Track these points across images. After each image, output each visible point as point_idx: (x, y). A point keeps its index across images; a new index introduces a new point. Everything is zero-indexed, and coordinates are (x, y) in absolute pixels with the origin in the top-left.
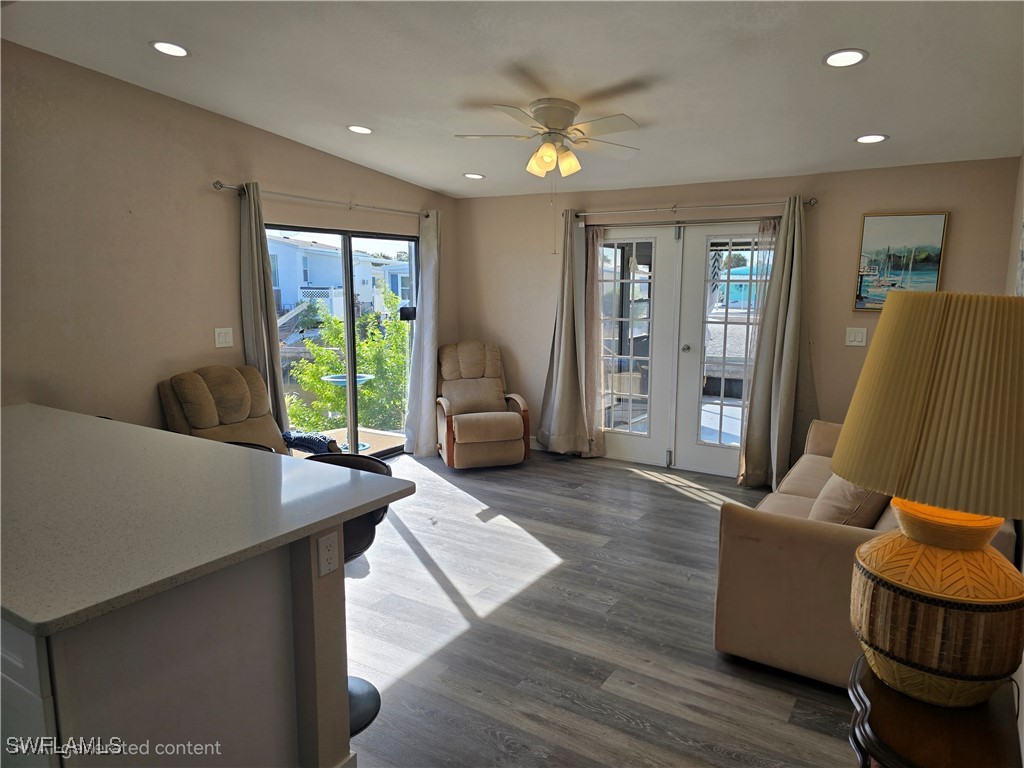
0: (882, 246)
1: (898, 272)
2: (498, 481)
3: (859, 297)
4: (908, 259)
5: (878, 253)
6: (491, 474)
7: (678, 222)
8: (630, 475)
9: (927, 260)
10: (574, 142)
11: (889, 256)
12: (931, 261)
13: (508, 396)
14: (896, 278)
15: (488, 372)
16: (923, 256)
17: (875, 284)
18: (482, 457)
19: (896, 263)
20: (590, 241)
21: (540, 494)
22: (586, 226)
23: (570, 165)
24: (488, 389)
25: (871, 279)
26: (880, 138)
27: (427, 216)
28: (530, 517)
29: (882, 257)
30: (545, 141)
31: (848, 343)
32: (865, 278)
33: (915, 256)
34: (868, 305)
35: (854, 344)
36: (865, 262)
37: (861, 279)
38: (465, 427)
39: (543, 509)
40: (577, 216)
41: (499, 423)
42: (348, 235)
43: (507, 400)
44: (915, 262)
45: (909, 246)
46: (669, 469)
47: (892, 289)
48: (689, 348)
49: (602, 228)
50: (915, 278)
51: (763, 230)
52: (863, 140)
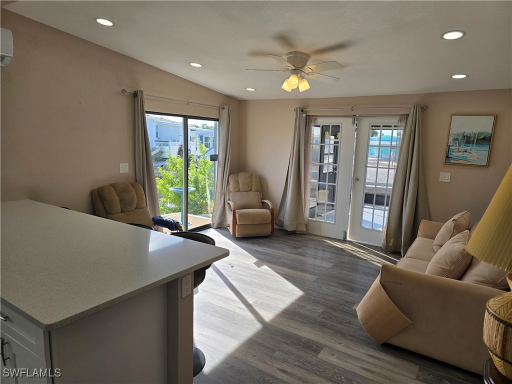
0: (461, 131)
1: (468, 145)
2: (259, 244)
3: (447, 157)
4: (474, 139)
5: (458, 135)
6: (254, 240)
7: (354, 116)
8: (325, 244)
9: (484, 139)
10: (307, 74)
11: (464, 137)
12: (486, 140)
13: (263, 201)
14: (467, 148)
15: (253, 188)
16: (482, 137)
17: (456, 150)
18: (251, 232)
19: (468, 140)
20: (307, 124)
21: (280, 252)
22: (306, 116)
23: (304, 86)
24: (253, 197)
25: (454, 148)
26: (464, 76)
27: (224, 109)
28: (275, 264)
29: (461, 137)
30: (292, 73)
31: (440, 180)
32: (451, 147)
33: (478, 137)
34: (452, 161)
35: (444, 181)
36: (451, 139)
37: (449, 148)
38: (242, 216)
39: (282, 260)
40: (302, 111)
41: (259, 215)
42: (186, 118)
43: (263, 203)
44: (478, 140)
45: (475, 132)
46: (344, 241)
47: (465, 153)
48: (358, 180)
49: (314, 117)
50: (477, 148)
51: (401, 121)
52: (455, 77)
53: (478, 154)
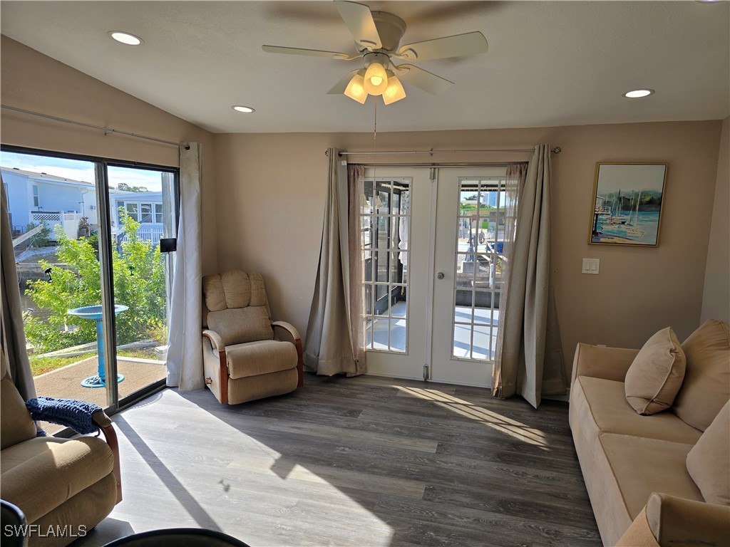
0: (615, 190)
1: (627, 212)
3: (595, 233)
4: (636, 202)
5: (611, 196)
7: (434, 164)
8: (398, 395)
9: (651, 202)
11: (620, 199)
12: (652, 204)
13: (275, 323)
14: (625, 217)
15: (254, 301)
16: (648, 199)
17: (608, 222)
19: (626, 204)
20: (352, 179)
22: (348, 164)
23: (393, 92)
24: (254, 318)
25: (604, 217)
26: (647, 93)
27: (188, 148)
29: (614, 199)
30: (371, 61)
31: (584, 271)
32: (600, 217)
33: (641, 199)
34: (602, 240)
35: (589, 272)
36: (599, 203)
37: (597, 217)
38: (241, 361)
40: (340, 155)
42: (102, 164)
43: (273, 326)
44: (641, 204)
45: (637, 191)
46: (426, 383)
47: (622, 226)
48: (443, 275)
49: (362, 167)
50: (641, 218)
51: (510, 173)
52: (631, 95)
53: (641, 227)
